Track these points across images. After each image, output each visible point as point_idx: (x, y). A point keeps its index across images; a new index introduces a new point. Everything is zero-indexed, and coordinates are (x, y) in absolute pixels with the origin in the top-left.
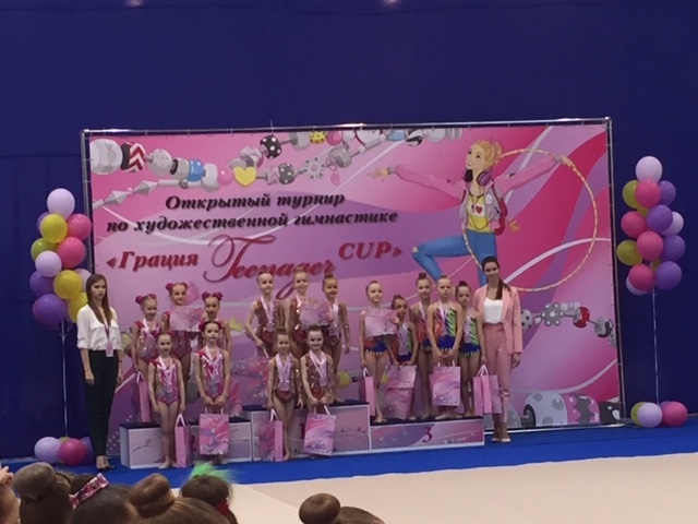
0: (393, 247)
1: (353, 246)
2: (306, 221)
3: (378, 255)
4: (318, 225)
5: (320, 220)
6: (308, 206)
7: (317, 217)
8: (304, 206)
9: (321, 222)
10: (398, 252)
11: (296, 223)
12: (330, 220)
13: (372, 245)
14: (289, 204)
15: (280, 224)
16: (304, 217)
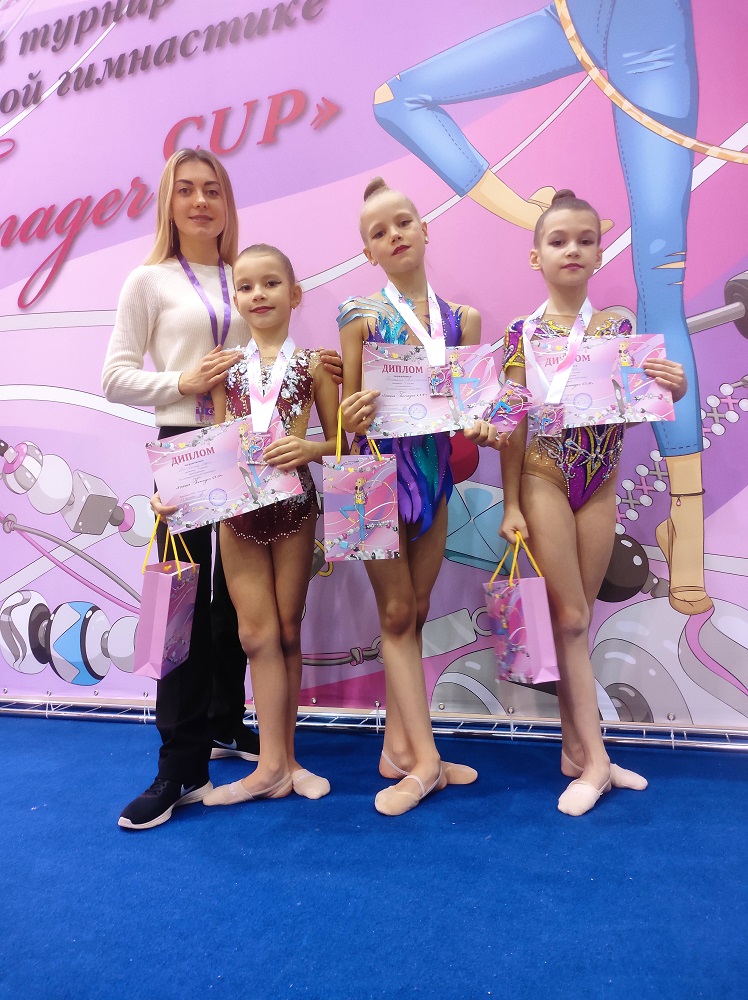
0: (315, 100)
1: (199, 122)
2: (83, 80)
3: (270, 138)
4: (112, 86)
5: (116, 68)
6: (87, 39)
7: (109, 61)
8: (77, 41)
9: (119, 75)
10: (330, 112)
11: (61, 91)
12: (143, 60)
13: (251, 107)
14: (44, 44)
15: (26, 105)
16: (79, 70)
